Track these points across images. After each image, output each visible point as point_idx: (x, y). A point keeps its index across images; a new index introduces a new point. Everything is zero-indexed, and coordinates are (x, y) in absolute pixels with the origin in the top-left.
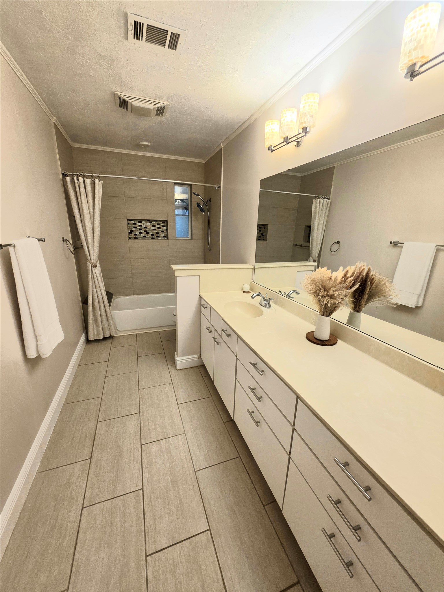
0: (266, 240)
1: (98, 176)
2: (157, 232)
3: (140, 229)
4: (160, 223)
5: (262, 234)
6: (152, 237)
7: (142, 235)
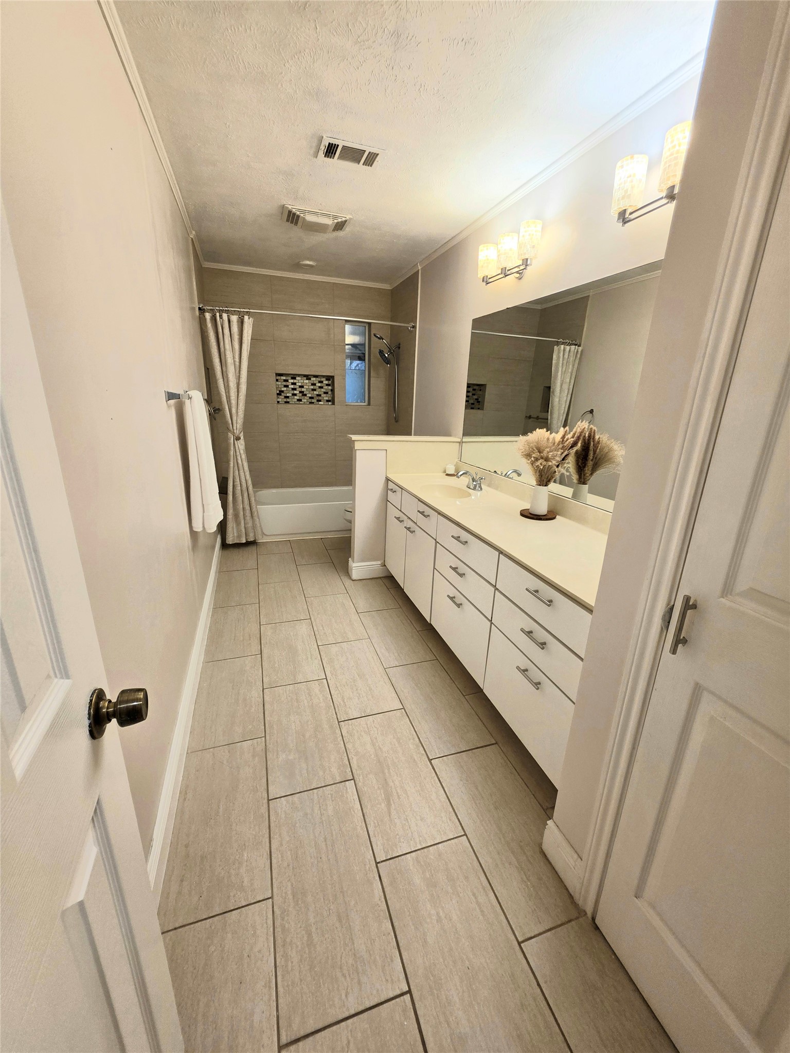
0: (483, 410)
1: (247, 312)
2: (318, 393)
3: (294, 389)
4: (322, 379)
5: (476, 399)
6: (310, 400)
7: (295, 397)
